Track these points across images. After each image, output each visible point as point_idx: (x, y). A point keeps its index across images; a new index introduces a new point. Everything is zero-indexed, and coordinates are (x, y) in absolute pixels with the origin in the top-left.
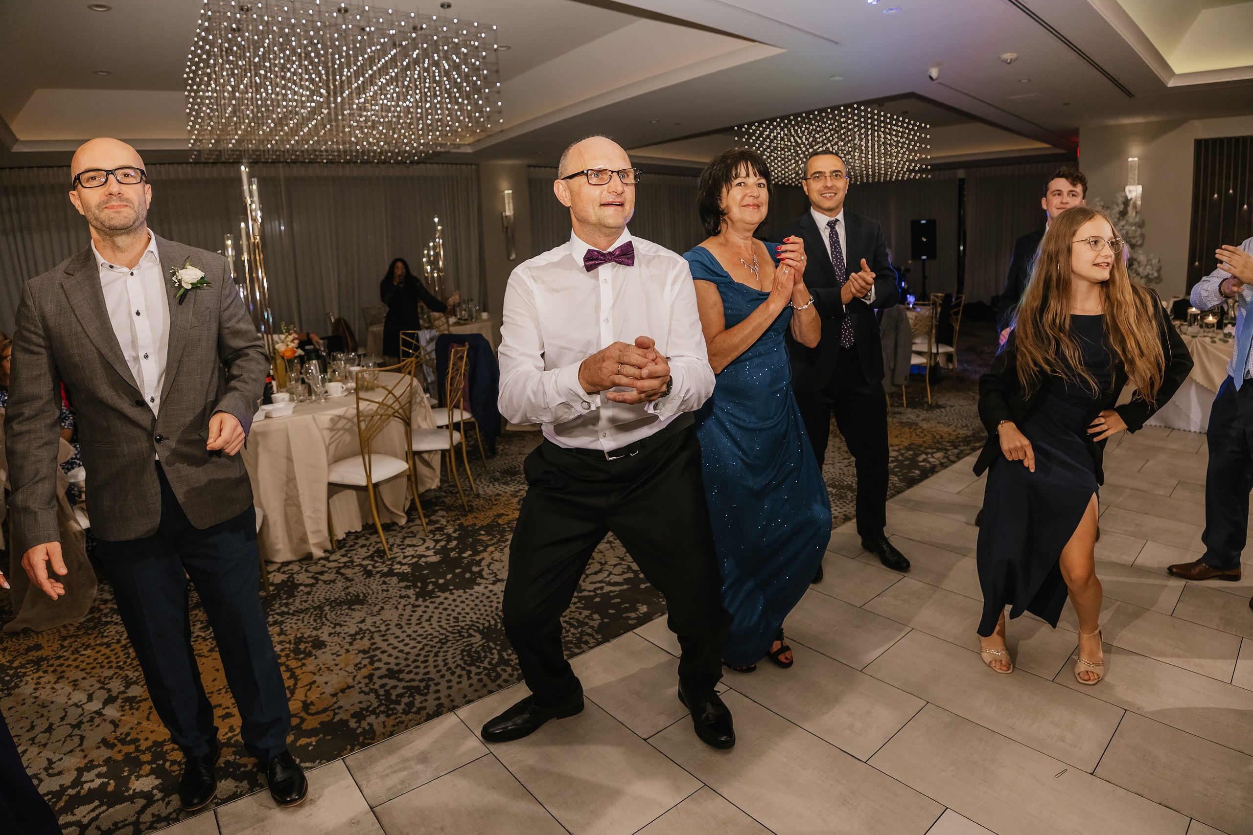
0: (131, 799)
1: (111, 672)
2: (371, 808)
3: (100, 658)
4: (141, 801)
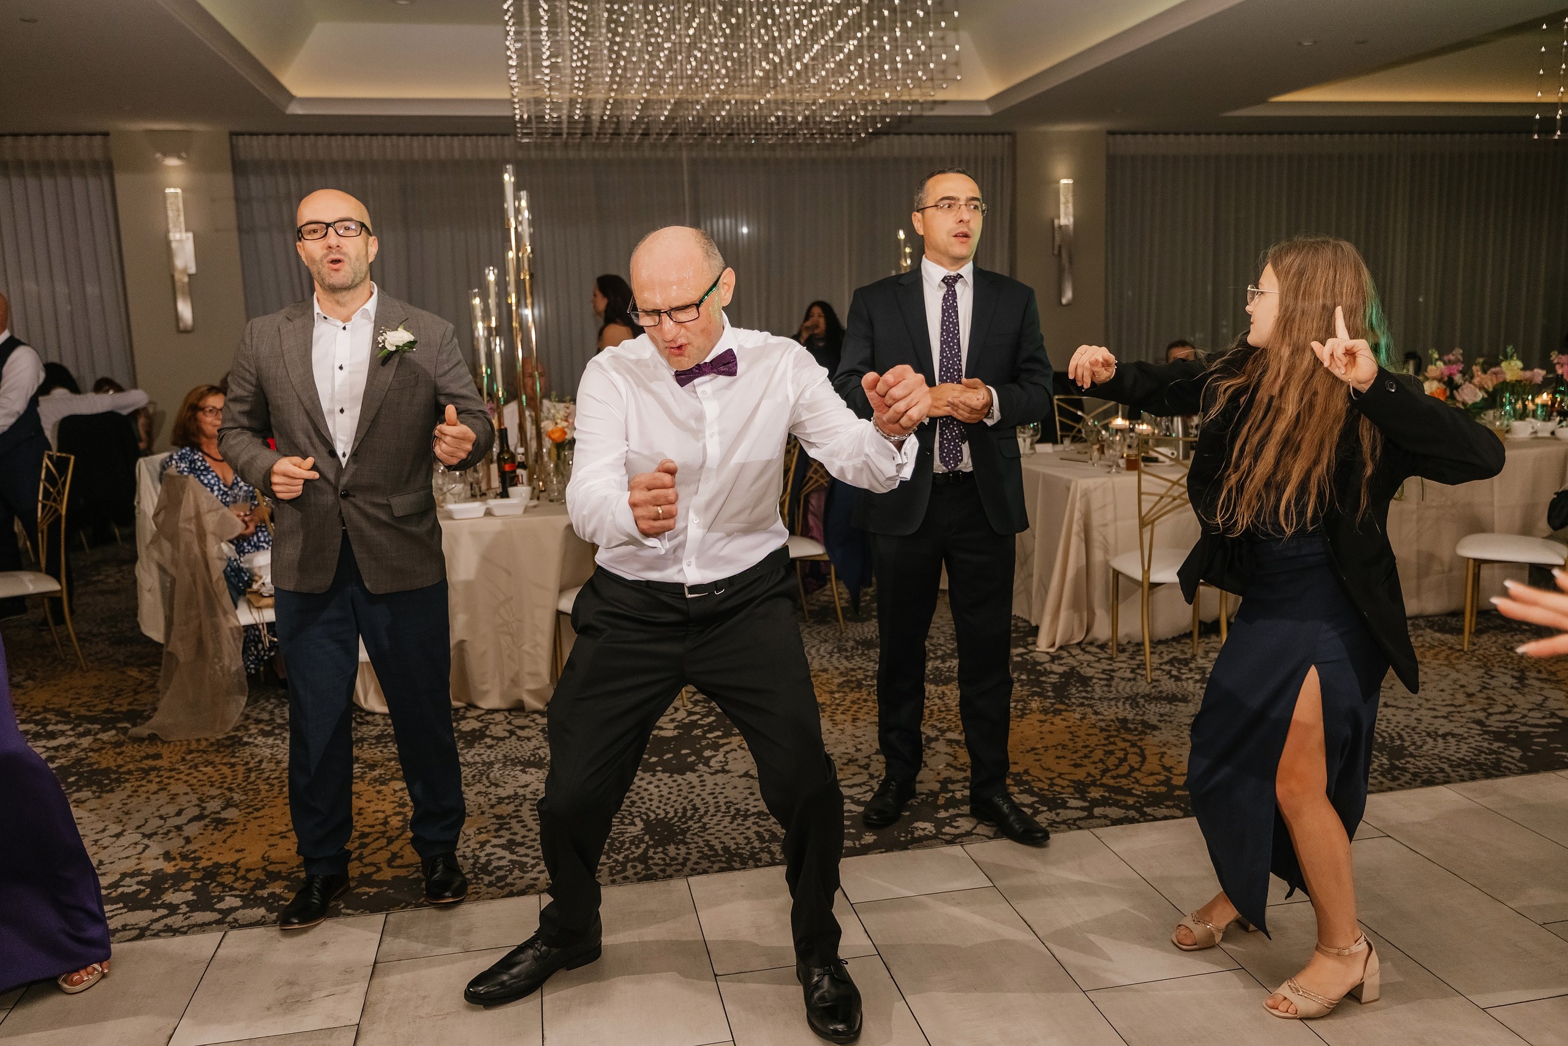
0: (154, 909)
1: (219, 792)
2: (375, 963)
3: (216, 777)
4: (165, 912)
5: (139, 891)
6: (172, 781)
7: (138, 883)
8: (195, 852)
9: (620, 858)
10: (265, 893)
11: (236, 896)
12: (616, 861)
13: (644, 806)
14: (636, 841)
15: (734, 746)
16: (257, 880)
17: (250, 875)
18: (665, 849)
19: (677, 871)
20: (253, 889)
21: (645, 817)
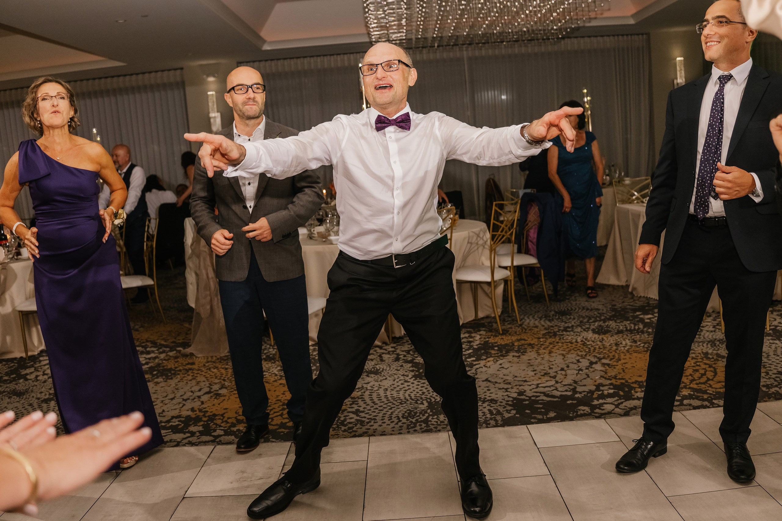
0: (185, 433)
1: (219, 381)
2: (284, 465)
3: (218, 374)
4: (189, 435)
5: (179, 425)
6: (198, 375)
7: (179, 421)
8: (205, 408)
9: (414, 420)
10: (235, 429)
11: (222, 430)
12: (411, 422)
13: (429, 395)
14: (423, 412)
15: (482, 365)
16: (232, 423)
17: (229, 421)
18: (438, 417)
19: (443, 428)
20: (230, 427)
21: (429, 400)
